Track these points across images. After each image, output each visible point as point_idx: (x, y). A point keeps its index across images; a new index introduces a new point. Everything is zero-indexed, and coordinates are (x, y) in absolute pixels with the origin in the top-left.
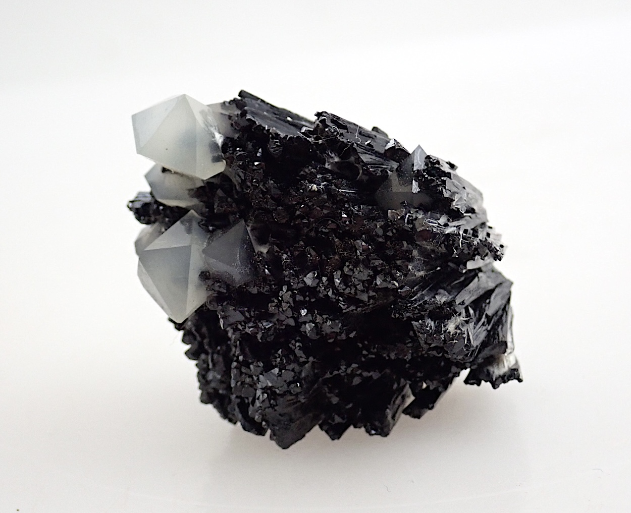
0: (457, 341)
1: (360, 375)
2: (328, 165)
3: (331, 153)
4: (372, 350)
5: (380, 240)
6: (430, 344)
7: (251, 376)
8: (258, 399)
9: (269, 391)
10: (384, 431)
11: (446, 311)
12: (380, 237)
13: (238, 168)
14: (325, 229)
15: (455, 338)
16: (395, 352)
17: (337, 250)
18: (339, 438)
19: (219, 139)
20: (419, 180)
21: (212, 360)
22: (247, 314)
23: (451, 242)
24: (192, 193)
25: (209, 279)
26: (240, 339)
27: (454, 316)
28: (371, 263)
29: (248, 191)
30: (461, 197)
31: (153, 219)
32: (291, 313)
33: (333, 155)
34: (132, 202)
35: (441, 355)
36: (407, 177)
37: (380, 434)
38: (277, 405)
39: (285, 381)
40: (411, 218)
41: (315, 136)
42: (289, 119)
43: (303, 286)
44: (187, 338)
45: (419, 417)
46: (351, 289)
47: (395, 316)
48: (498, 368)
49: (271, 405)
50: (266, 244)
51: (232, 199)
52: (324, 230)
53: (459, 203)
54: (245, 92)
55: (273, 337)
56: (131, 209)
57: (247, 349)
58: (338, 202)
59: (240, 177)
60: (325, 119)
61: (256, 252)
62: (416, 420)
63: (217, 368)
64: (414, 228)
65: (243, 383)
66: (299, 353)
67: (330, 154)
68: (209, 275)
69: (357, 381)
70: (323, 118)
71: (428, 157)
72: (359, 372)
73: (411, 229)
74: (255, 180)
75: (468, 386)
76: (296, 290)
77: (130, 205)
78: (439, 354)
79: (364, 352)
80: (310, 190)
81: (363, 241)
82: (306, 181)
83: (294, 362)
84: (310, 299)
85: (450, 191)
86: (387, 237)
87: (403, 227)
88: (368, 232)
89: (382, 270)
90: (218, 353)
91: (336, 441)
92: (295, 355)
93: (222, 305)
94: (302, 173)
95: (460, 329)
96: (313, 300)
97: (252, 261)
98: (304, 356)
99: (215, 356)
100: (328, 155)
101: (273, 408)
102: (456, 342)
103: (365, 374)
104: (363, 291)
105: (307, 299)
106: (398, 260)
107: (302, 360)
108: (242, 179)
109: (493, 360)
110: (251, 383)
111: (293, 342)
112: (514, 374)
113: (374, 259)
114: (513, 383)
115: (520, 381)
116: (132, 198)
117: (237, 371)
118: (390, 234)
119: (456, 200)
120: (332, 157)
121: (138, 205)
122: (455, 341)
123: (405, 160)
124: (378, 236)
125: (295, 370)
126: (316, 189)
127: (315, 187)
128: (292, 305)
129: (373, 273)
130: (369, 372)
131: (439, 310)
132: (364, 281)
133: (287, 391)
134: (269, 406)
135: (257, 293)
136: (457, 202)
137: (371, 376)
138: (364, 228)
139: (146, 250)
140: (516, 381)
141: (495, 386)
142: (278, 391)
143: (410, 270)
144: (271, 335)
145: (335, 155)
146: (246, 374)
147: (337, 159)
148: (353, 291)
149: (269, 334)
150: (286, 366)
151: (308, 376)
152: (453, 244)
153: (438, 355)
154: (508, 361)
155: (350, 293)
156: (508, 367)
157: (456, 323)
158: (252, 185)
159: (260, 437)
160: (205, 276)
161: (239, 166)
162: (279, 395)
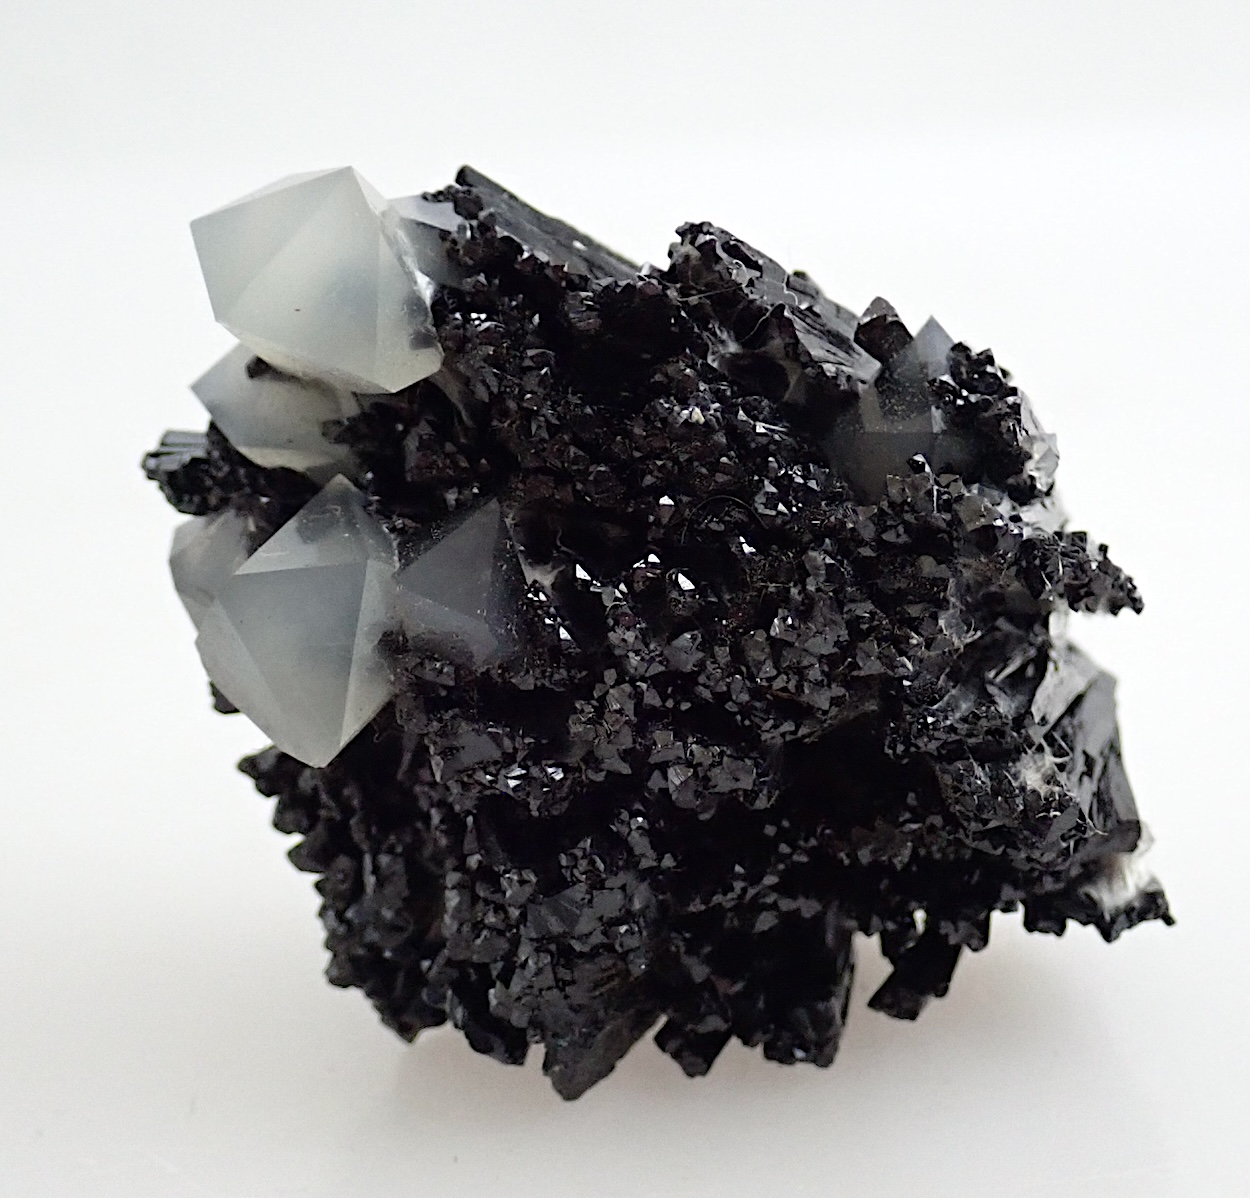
0: (1058, 813)
1: (774, 906)
2: (714, 360)
3: (721, 331)
4: (802, 843)
5: (866, 552)
6: (986, 822)
7: (500, 908)
8: (524, 965)
9: (553, 947)
10: (822, 1052)
11: (1009, 739)
12: (867, 544)
13: (482, 364)
14: (718, 523)
15: (1053, 805)
16: (870, 847)
17: (751, 577)
18: (704, 1073)
19: (426, 288)
20: (946, 403)
21: (376, 870)
22: (507, 742)
23: (1037, 562)
24: (335, 431)
25: (407, 651)
26: (475, 811)
27: (1026, 753)
28: (846, 609)
29: (506, 425)
30: (1050, 449)
31: (213, 500)
32: (630, 739)
33: (725, 336)
34: (155, 455)
35: (999, 851)
36: (913, 395)
37: (814, 1061)
38: (573, 982)
39: (601, 919)
40: (945, 497)
41: (678, 285)
42: (578, 245)
43: (662, 668)
44: (289, 816)
45: (912, 1016)
46: (789, 680)
47: (894, 749)
48: (1111, 890)
49: (557, 980)
50: (546, 563)
51: (455, 445)
52: (713, 526)
53: (1042, 465)
54: (473, 171)
55: (566, 804)
56: (151, 475)
57: (492, 838)
58: (752, 454)
59: (488, 387)
60: (712, 240)
61: (529, 582)
62: (905, 1024)
63: (388, 890)
64: (955, 522)
65: (478, 926)
66: (640, 844)
67: (718, 332)
68: (406, 640)
69: (765, 922)
70: (708, 237)
71: (961, 348)
72: (770, 900)
73: (949, 524)
74: (529, 396)
75: (1037, 935)
76: (643, 679)
77: (152, 463)
78: (995, 848)
79: (784, 848)
80: (686, 420)
81: (826, 552)
82: (672, 398)
83: (626, 868)
84: (677, 703)
85: (1027, 432)
86: (880, 544)
87: (929, 519)
88: (836, 531)
89: (871, 630)
90: (391, 851)
91: (698, 1079)
92: (630, 851)
93: (440, 720)
94: (658, 377)
95: (1058, 784)
96: (685, 706)
97: (522, 605)
98: (651, 853)
99: (384, 860)
100: (714, 334)
101: (562, 990)
102: (1055, 816)
103: (786, 905)
104: (819, 684)
105: (670, 704)
106: (911, 602)
107: (645, 864)
108: (491, 393)
109: (1098, 869)
110: (501, 926)
111: (625, 815)
112: (1152, 906)
113: (853, 601)
114: (1152, 927)
115: (1169, 921)
116: (153, 446)
117: (460, 894)
118: (890, 536)
119: (1036, 456)
120: (723, 342)
121: (171, 464)
122: (1052, 814)
123: (901, 352)
124: (862, 543)
125: (628, 887)
126: (702, 420)
127: (697, 415)
128: (633, 718)
129: (847, 638)
130: (794, 898)
131: (994, 737)
132: (822, 656)
133: (603, 945)
134: (553, 983)
135: (532, 687)
136: (1038, 462)
137: (798, 909)
138: (823, 521)
139: (237, 573)
140: (1160, 923)
141: (1108, 935)
142: (577, 946)
143: (941, 631)
144: (563, 799)
145: (730, 336)
146: (487, 902)
147: (733, 347)
148: (791, 686)
149: (558, 796)
150: (605, 880)
151: (647, 907)
152: (1044, 567)
153: (993, 852)
154: (1136, 873)
155: (785, 689)
156: (1137, 887)
157: (1043, 770)
158: (520, 408)
159: (512, 1068)
160: (393, 644)
161: (487, 359)
162: (582, 955)
